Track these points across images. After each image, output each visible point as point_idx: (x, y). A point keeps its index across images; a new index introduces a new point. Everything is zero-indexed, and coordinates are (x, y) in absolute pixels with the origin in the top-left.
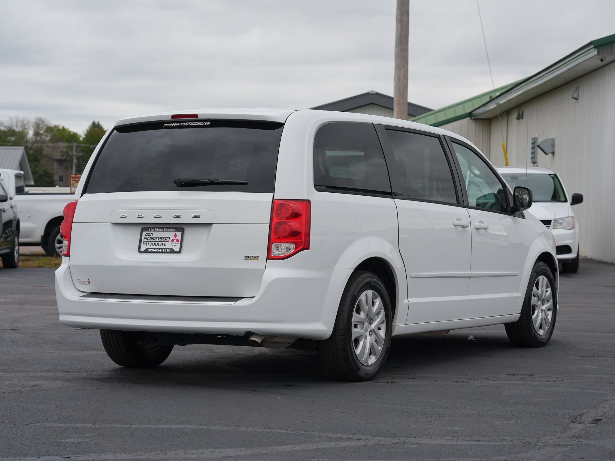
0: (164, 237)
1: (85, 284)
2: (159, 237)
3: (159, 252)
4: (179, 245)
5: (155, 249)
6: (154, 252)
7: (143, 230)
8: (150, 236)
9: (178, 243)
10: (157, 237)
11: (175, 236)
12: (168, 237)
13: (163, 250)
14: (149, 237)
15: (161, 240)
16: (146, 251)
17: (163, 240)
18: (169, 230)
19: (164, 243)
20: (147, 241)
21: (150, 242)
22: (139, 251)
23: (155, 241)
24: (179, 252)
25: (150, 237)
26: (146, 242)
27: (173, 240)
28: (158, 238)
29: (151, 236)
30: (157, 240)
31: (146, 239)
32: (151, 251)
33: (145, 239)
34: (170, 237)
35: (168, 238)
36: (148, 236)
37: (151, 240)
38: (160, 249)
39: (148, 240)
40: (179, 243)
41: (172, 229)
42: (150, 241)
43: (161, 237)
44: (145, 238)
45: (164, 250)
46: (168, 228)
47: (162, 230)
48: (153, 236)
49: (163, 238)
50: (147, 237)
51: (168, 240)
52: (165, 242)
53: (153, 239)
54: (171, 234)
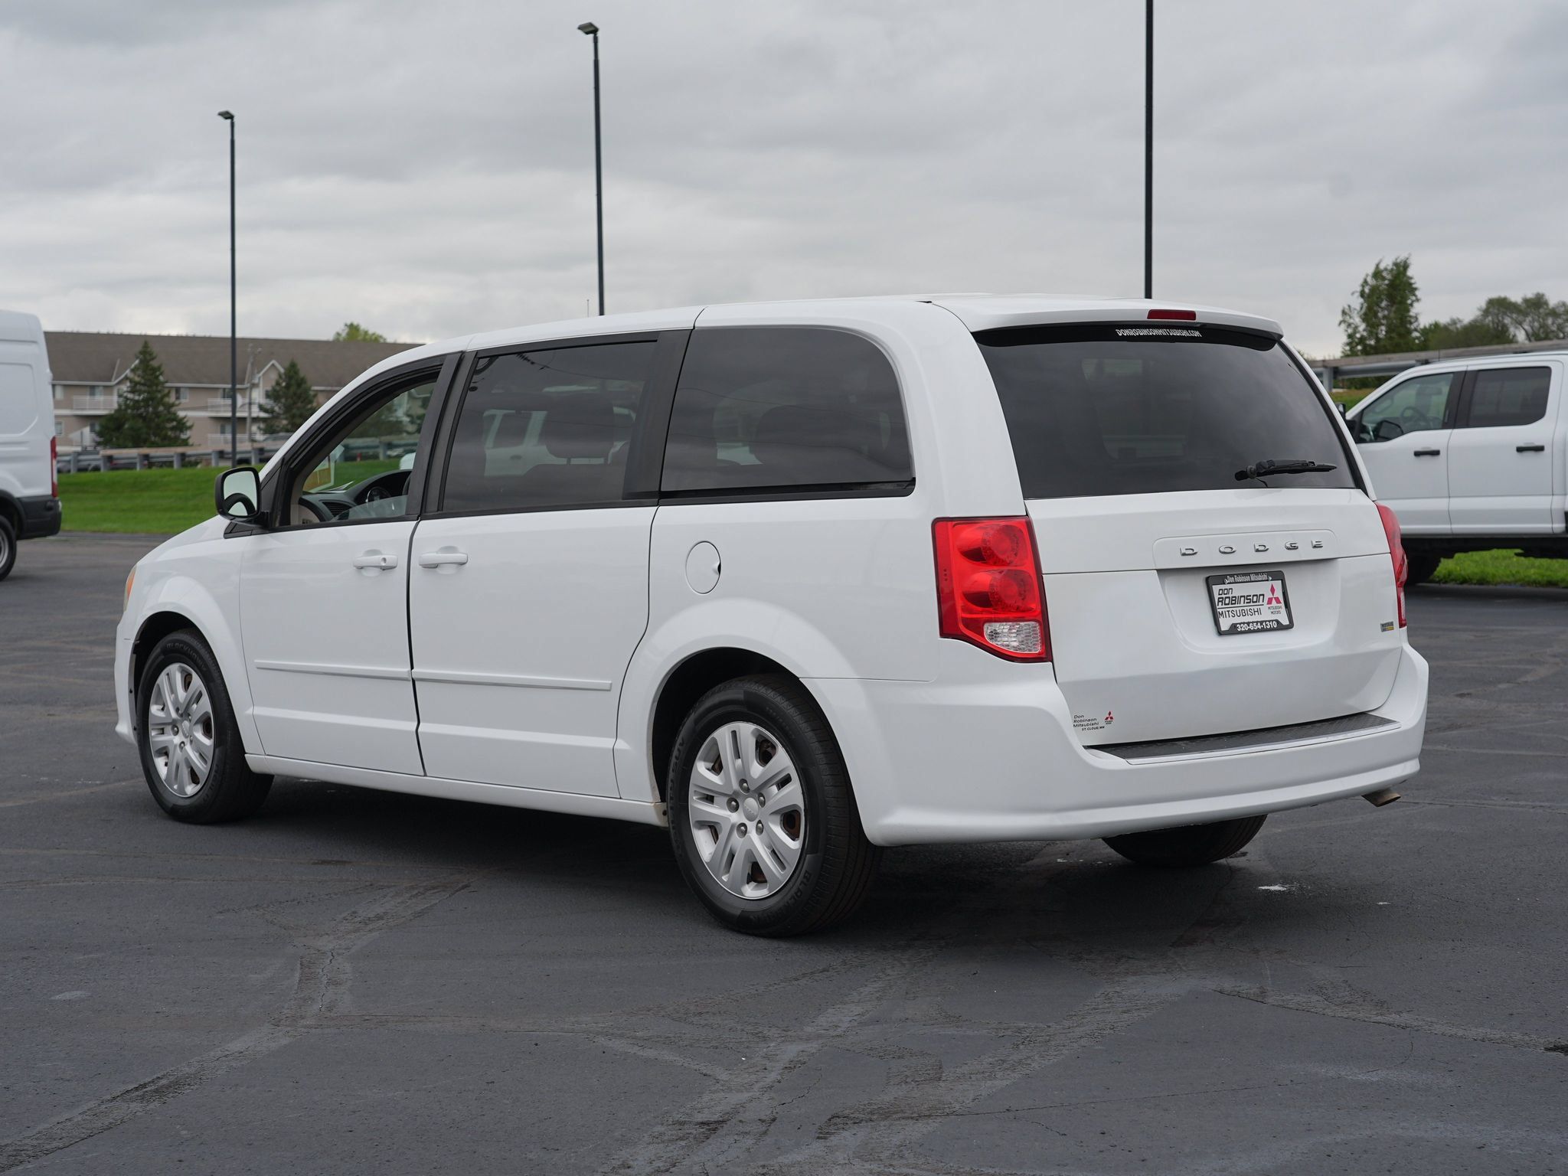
0: (1254, 596)
1: (1095, 726)
2: (1244, 596)
3: (1258, 631)
4: (1283, 610)
5: (1248, 623)
6: (1250, 631)
7: (1209, 583)
8: (1227, 596)
9: (1281, 607)
10: (1241, 597)
11: (1273, 590)
12: (1260, 595)
13: (1264, 624)
14: (1226, 598)
15: (1250, 602)
16: (1234, 630)
17: (1253, 602)
18: (1260, 577)
19: (1256, 610)
20: (1224, 606)
21: (1231, 609)
22: (1220, 633)
23: (1239, 605)
24: (1290, 626)
25: (1229, 598)
26: (1223, 610)
27: (1270, 601)
28: (1242, 599)
29: (1230, 595)
30: (1242, 604)
31: (1222, 601)
32: (1243, 629)
33: (1220, 603)
34: (1263, 595)
35: (1262, 597)
36: (1224, 596)
37: (1232, 604)
38: (1257, 622)
39: (1225, 604)
40: (1283, 605)
41: (1265, 577)
42: (1230, 606)
43: (1248, 596)
44: (1219, 601)
45: (1266, 625)
46: (1257, 574)
47: (1247, 578)
48: (1234, 595)
49: (1251, 598)
50: (1222, 598)
51: (1261, 603)
52: (1258, 607)
53: (1234, 600)
54: (1263, 588)
